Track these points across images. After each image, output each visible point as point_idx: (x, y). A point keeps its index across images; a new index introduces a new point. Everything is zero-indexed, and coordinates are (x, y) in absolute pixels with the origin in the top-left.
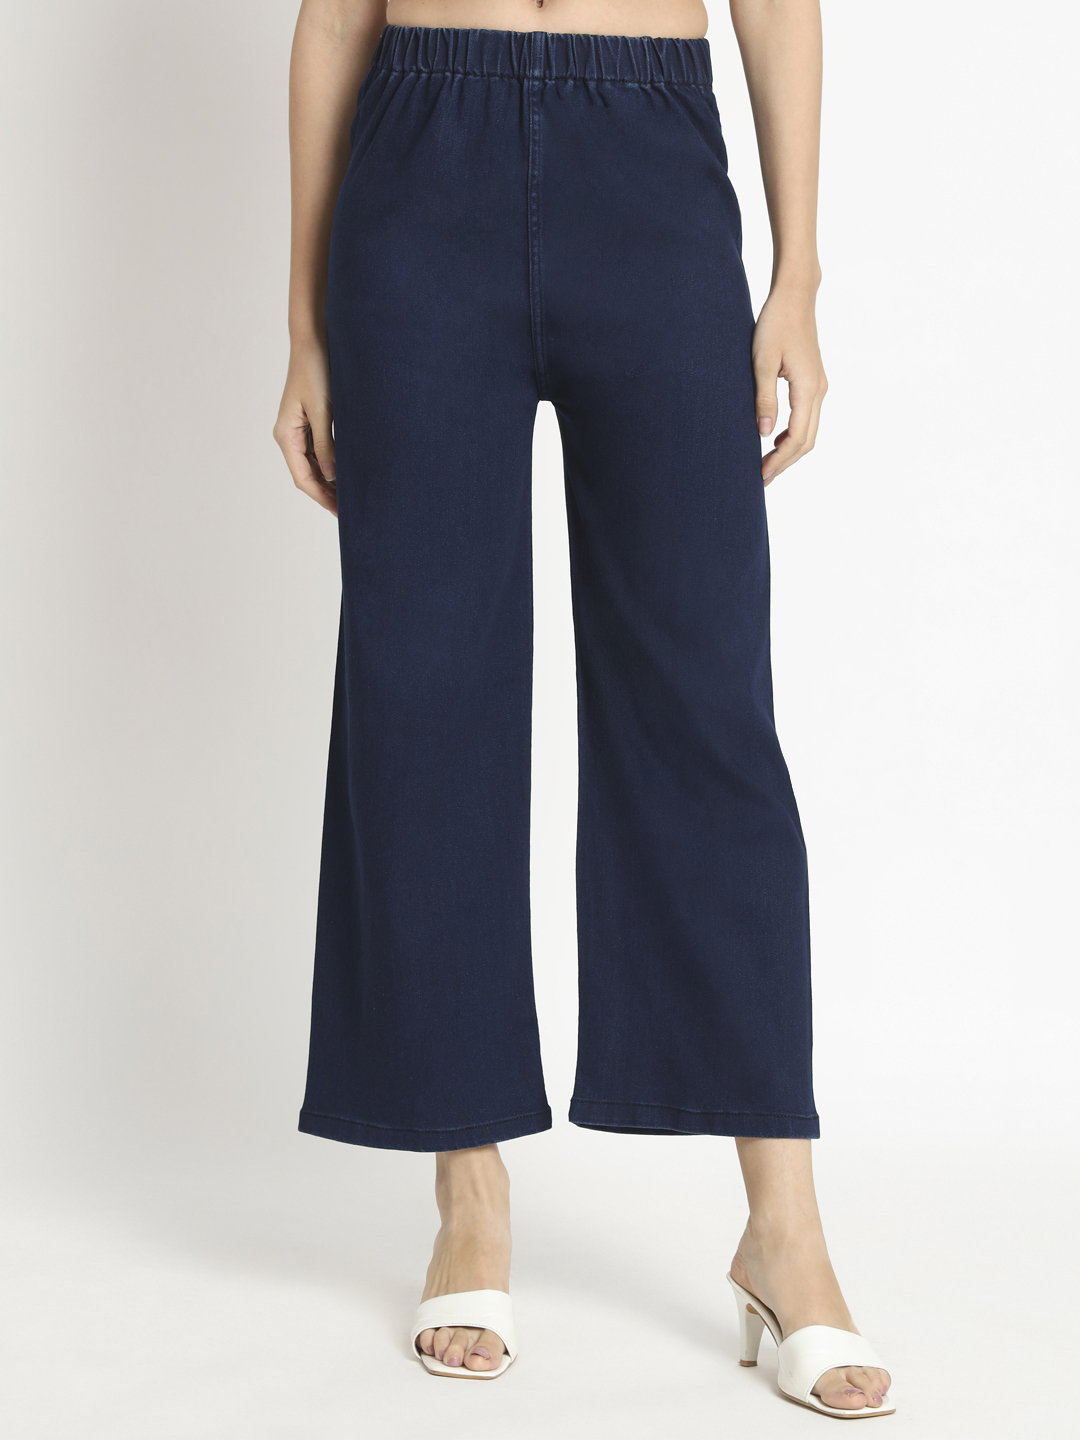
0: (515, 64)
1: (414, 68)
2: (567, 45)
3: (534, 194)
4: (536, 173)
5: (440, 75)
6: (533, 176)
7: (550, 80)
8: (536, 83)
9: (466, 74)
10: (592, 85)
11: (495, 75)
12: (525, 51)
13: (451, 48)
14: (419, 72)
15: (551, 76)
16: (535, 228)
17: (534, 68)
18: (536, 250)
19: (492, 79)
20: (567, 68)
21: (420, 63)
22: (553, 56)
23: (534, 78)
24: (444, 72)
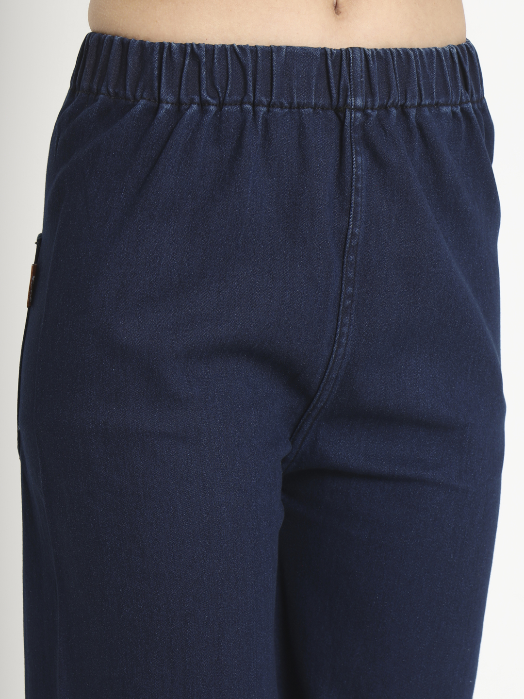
0: (334, 91)
1: (197, 99)
2: (387, 64)
3: (352, 258)
4: (357, 230)
5: (236, 108)
6: (353, 234)
7: (372, 109)
8: (359, 115)
9: (270, 106)
10: (413, 113)
11: (308, 106)
12: (345, 73)
13: (250, 73)
14: (203, 104)
15: (373, 105)
16: (348, 302)
17: (355, 97)
18: (345, 329)
19: (305, 111)
20: (389, 93)
21: (205, 93)
22: (375, 80)
23: (357, 109)
24: (242, 103)
